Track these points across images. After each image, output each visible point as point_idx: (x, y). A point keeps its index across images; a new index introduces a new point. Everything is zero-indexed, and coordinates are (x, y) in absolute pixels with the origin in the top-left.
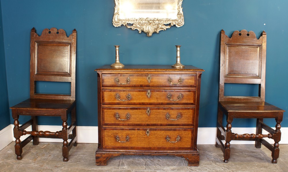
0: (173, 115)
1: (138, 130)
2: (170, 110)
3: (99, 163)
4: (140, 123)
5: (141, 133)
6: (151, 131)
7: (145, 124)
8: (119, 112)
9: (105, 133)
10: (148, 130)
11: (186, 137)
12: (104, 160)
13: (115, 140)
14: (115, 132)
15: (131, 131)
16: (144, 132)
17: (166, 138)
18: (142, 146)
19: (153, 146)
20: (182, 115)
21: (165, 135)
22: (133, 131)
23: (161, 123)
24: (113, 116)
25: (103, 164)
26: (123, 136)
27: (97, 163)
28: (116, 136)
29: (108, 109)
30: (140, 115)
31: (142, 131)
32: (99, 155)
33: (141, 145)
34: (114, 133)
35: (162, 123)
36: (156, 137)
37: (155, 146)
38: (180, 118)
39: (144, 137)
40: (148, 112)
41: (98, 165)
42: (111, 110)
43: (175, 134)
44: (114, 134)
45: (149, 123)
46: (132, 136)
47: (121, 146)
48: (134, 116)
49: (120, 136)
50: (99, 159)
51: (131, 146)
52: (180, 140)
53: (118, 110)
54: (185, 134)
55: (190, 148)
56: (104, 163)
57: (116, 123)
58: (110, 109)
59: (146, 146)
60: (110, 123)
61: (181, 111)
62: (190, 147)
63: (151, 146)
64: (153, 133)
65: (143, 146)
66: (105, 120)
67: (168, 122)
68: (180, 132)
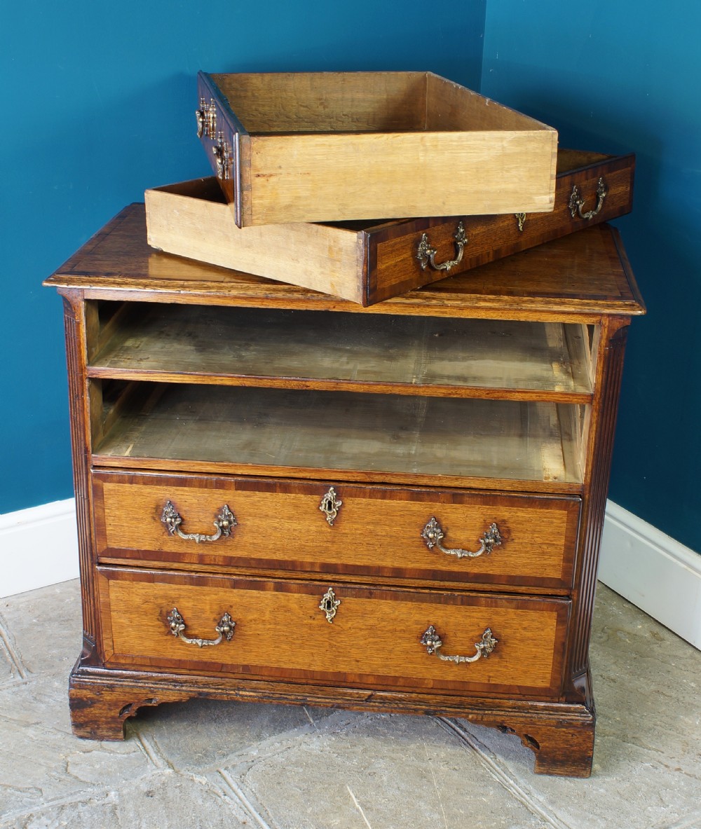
0: (464, 528)
1: (279, 588)
2: (447, 506)
3: (89, 729)
4: (286, 558)
5: (294, 606)
6: (348, 599)
7: (312, 564)
8: (176, 499)
9: (113, 596)
10: (328, 596)
11: (528, 639)
12: (113, 717)
13: (163, 629)
14: (161, 593)
15: (242, 592)
16: (309, 600)
17: (422, 636)
18: (298, 667)
19: (356, 671)
20: (509, 531)
21: (417, 622)
22: (255, 593)
23: (396, 565)
24: (148, 518)
25: (105, 733)
26: (203, 611)
27: (77, 725)
28: (169, 613)
29: (121, 480)
30: (290, 518)
31: (296, 595)
32: (85, 691)
33: (293, 659)
34: (156, 598)
35: (403, 566)
36: (371, 628)
37: (367, 670)
38: (498, 548)
39: (310, 627)
40: (330, 508)
41: (81, 737)
42: (135, 487)
43: (468, 621)
44: (159, 601)
45: (333, 561)
46: (250, 617)
47: (195, 659)
48: (257, 521)
49: (188, 614)
50: (87, 711)
51: (245, 663)
52: (496, 650)
53: (173, 489)
54: (525, 624)
55: (545, 689)
56: (110, 728)
57: (166, 549)
58: (132, 480)
59: (317, 667)
60: (135, 546)
61: (504, 512)
62: (548, 685)
63: (343, 668)
64: (352, 606)
65: (305, 668)
66: (109, 530)
67: (432, 562)
68: (497, 613)
